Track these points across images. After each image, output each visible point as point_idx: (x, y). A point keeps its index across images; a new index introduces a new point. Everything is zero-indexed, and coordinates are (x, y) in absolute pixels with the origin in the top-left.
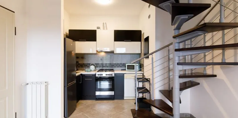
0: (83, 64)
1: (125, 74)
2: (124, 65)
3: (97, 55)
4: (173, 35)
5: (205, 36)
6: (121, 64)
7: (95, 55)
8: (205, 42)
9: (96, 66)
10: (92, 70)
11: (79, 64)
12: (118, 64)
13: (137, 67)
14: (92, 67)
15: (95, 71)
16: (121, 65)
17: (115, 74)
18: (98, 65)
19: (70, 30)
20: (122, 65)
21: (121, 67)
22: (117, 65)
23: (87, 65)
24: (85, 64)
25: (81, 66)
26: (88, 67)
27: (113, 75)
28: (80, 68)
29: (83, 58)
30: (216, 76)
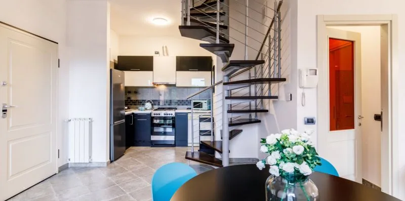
0: (137, 100)
1: (189, 114)
2: (190, 102)
3: (155, 89)
5: (262, 68)
6: (187, 100)
7: (153, 89)
8: (262, 75)
9: (154, 103)
10: (148, 109)
11: (131, 101)
12: (183, 101)
13: (205, 106)
14: (148, 105)
15: (152, 109)
16: (187, 103)
17: (177, 114)
19: (119, 57)
21: (187, 105)
22: (181, 103)
23: (141, 102)
24: (139, 100)
25: (133, 103)
26: (143, 105)
27: (174, 115)
28: (132, 106)
29: (136, 92)
30: (267, 111)
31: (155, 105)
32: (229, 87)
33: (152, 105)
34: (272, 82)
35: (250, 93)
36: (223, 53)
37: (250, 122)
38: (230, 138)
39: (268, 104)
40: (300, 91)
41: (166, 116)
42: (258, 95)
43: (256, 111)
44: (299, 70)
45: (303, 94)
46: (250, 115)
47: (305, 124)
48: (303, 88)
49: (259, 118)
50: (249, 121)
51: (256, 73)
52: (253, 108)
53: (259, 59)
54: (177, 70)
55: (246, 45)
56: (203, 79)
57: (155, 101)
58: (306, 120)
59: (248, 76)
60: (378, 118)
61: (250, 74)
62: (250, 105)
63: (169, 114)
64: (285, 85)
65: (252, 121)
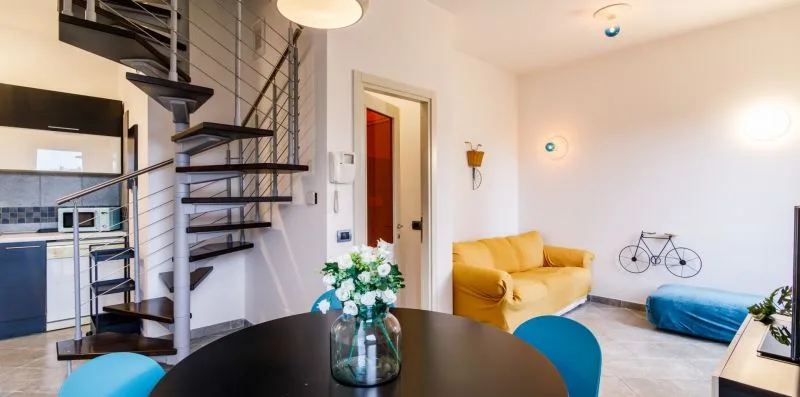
1: (48, 244)
2: (51, 213)
4: (174, 134)
5: (257, 143)
6: (37, 209)
8: (258, 156)
13: (103, 218)
16: (37, 215)
20: (44, 215)
21: (37, 220)
22: (14, 215)
30: (269, 224)
32: (189, 178)
34: (278, 171)
35: (229, 190)
36: (182, 102)
37: (230, 249)
38: (192, 287)
39: (269, 212)
40: (330, 189)
42: (247, 194)
43: (242, 226)
44: (330, 154)
45: (336, 193)
46: (230, 236)
47: (338, 241)
48: (336, 183)
49: (248, 240)
50: (226, 248)
51: (241, 152)
52: (236, 220)
53: (251, 124)
55: (237, 96)
56: (80, 154)
58: (339, 235)
59: (225, 155)
60: (417, 226)
61: (229, 152)
62: (229, 216)
64: (303, 179)
65: (234, 246)
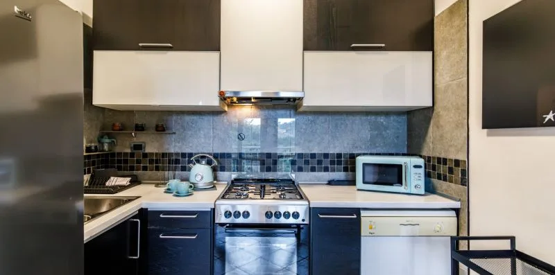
0: (164, 155)
2: (347, 163)
3: (224, 118)
6: (326, 156)
7: (216, 118)
9: (218, 162)
10: (201, 185)
11: (145, 155)
12: (313, 156)
14: (201, 172)
15: (214, 187)
16: (326, 163)
17: (314, 212)
18: (226, 162)
20: (332, 163)
22: (307, 162)
23: (177, 161)
24: (171, 154)
25: (151, 162)
26: (184, 169)
27: (303, 219)
28: (148, 173)
29: (161, 129)
31: (223, 169)
33: (214, 170)
41: (273, 220)
54: (307, 47)
57: (223, 155)
63: (287, 215)
